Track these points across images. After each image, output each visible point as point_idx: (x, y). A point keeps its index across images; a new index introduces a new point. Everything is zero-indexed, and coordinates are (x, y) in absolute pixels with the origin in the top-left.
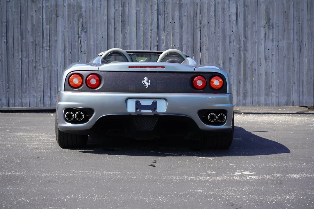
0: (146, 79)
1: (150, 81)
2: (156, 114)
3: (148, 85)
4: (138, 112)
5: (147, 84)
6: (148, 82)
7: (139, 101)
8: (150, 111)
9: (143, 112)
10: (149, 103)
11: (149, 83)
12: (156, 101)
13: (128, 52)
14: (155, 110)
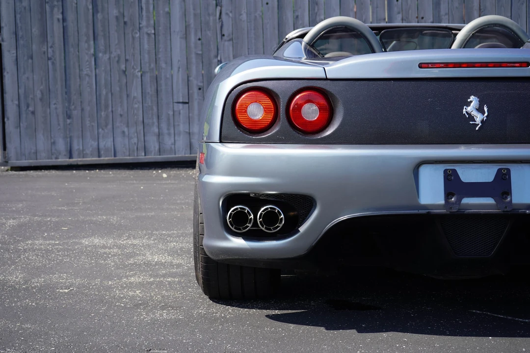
0: (474, 100)
1: (486, 109)
2: (508, 209)
3: (482, 121)
4: (453, 203)
5: (479, 118)
6: (480, 110)
7: (454, 171)
8: (490, 201)
9: (467, 205)
10: (486, 175)
11: (483, 113)
12: (509, 170)
13: (373, 29)
14: (506, 198)
